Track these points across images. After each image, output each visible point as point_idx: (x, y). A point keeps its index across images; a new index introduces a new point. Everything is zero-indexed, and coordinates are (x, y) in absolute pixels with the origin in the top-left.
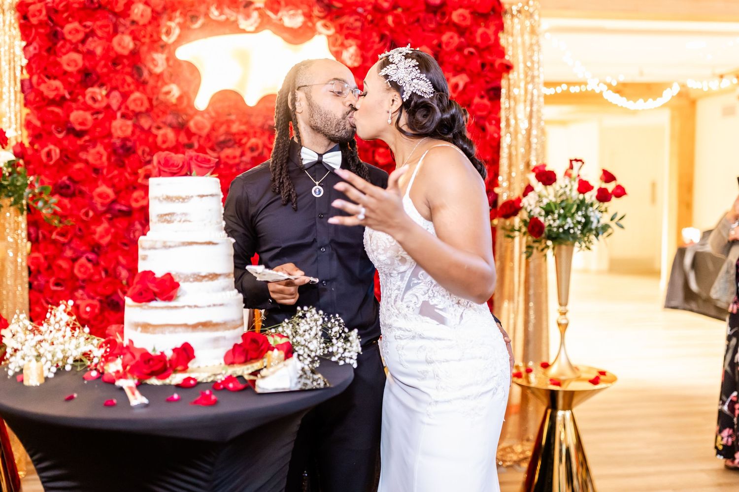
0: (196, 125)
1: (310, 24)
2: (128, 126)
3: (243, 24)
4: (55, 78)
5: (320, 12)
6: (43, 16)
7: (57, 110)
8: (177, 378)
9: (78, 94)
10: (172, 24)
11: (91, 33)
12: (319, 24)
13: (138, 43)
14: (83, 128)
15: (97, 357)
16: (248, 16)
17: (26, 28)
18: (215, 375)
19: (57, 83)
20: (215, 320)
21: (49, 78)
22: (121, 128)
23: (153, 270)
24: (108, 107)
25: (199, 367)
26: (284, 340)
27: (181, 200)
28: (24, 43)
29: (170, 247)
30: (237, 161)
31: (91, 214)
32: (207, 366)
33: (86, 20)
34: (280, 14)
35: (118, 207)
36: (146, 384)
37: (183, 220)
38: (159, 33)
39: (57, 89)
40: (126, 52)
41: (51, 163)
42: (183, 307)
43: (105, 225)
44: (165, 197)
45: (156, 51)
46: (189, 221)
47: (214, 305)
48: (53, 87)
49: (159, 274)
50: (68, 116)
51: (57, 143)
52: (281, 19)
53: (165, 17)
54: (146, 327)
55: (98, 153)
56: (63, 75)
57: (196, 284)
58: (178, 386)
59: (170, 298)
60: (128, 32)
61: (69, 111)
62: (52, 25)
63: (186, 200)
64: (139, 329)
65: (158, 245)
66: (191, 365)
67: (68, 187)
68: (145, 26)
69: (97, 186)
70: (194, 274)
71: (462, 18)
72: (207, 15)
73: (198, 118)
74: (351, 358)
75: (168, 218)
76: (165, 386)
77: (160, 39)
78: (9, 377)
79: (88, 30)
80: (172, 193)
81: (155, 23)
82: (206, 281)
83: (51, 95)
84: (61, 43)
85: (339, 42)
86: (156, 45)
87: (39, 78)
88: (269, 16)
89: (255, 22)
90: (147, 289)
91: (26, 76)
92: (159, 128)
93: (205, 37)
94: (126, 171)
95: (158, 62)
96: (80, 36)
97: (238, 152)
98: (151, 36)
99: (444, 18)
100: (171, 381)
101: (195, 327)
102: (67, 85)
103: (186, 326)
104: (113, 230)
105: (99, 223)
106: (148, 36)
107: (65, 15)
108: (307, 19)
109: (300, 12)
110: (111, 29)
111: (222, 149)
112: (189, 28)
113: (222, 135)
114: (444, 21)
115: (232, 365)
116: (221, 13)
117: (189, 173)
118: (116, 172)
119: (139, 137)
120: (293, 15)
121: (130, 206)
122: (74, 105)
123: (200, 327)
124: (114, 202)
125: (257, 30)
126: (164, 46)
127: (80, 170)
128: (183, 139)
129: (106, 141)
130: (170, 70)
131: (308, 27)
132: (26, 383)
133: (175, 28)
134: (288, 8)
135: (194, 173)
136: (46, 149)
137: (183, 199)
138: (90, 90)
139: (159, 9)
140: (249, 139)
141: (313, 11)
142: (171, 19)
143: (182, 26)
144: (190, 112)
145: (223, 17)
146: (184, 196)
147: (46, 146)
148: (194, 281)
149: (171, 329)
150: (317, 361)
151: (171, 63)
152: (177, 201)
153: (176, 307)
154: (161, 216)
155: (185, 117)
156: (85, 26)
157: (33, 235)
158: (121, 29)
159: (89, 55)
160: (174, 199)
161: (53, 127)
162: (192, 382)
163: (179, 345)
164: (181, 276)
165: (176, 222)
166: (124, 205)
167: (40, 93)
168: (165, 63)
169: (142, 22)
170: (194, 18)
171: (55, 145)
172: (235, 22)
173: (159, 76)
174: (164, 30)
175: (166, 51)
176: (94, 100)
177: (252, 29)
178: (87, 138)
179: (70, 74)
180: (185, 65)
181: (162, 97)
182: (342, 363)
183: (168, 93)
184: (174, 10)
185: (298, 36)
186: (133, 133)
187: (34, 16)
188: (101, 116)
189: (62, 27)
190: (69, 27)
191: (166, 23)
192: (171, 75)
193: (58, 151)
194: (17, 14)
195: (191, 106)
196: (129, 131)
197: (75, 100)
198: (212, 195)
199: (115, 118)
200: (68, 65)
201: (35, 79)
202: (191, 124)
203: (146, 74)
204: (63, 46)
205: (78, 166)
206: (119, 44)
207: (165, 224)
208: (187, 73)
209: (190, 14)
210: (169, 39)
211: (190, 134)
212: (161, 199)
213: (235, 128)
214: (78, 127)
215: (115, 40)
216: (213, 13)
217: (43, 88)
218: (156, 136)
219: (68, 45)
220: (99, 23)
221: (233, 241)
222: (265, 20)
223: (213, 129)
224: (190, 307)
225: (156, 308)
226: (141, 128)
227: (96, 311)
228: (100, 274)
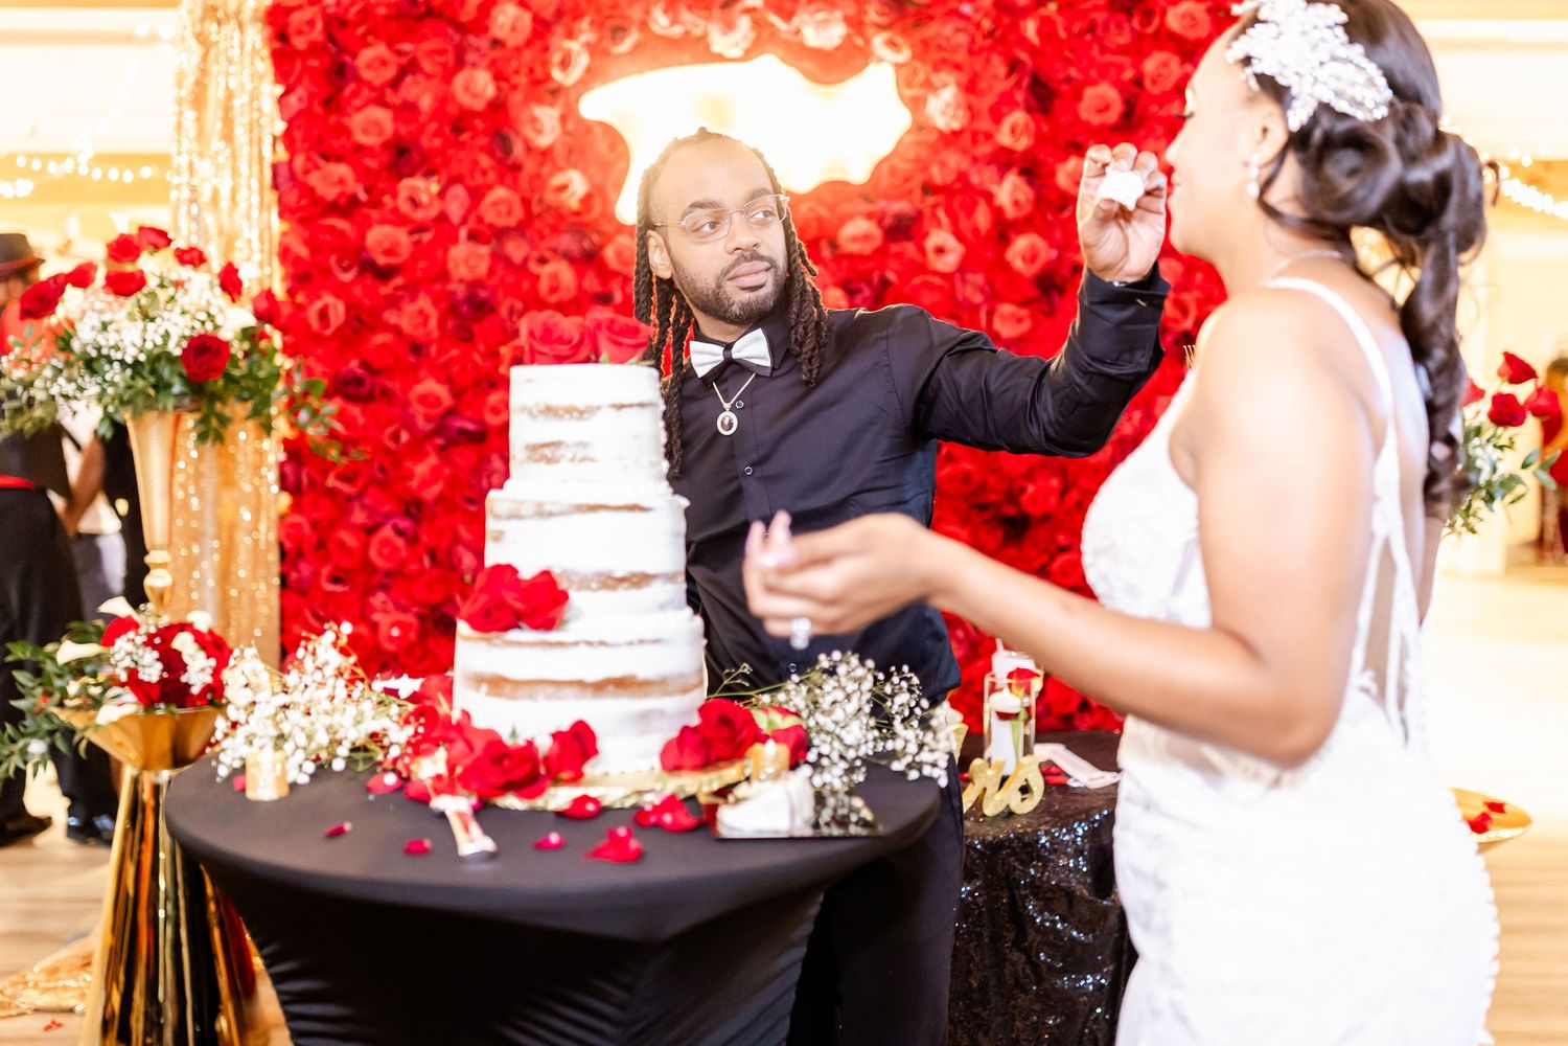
0: (618, 254)
1: (859, 41)
2: (480, 257)
3: (719, 42)
4: (339, 159)
5: (882, 14)
6: (317, 34)
7: (341, 224)
8: (559, 797)
9: (383, 193)
10: (574, 46)
11: (410, 67)
12: (878, 41)
13: (504, 85)
14: (391, 260)
15: (397, 744)
16: (729, 26)
17: (284, 60)
18: (640, 793)
19: (342, 170)
20: (643, 672)
21: (327, 159)
22: (466, 260)
23: (515, 564)
24: (443, 217)
25: (607, 774)
26: (790, 721)
27: (575, 414)
28: (280, 89)
29: (551, 514)
31: (404, 437)
32: (623, 773)
33: (403, 41)
34: (796, 21)
35: (459, 424)
36: (495, 806)
37: (579, 456)
38: (546, 64)
39: (341, 181)
40: (479, 105)
41: (328, 332)
42: (576, 644)
43: (432, 460)
44: (542, 407)
45: (541, 101)
46: (592, 460)
47: (642, 642)
48: (333, 178)
49: (527, 572)
50: (362, 236)
51: (341, 291)
52: (798, 32)
53: (559, 30)
54: (497, 684)
55: (421, 312)
56: (354, 154)
57: (605, 595)
58: (560, 814)
59: (548, 624)
60: (485, 62)
61: (365, 225)
62: (333, 49)
63: (586, 416)
64: (484, 688)
65: (527, 510)
66: (589, 769)
67: (359, 381)
68: (518, 50)
69: (418, 381)
70: (600, 574)
71: (1187, 22)
72: (644, 25)
73: (622, 240)
74: (934, 765)
75: (547, 452)
76: (534, 813)
77: (548, 77)
78: (218, 780)
79: (404, 60)
80: (559, 400)
81: (539, 44)
82: (626, 589)
83: (330, 193)
84: (350, 88)
85: (921, 77)
86: (540, 89)
87: (309, 159)
88: (772, 25)
89: (745, 38)
90: (502, 605)
91: (282, 154)
92: (543, 261)
93: (640, 72)
94: (477, 350)
95: (544, 125)
96: (390, 73)
98: (531, 71)
99: (1149, 23)
100: (546, 802)
101: (600, 687)
102: (362, 174)
103: (581, 684)
104: (447, 471)
105: (421, 456)
106: (524, 70)
107: (361, 30)
108: (852, 31)
109: (838, 14)
110: (450, 58)
112: (606, 54)
114: (1150, 30)
115: (676, 772)
116: (675, 22)
117: (593, 358)
118: (455, 352)
119: (502, 280)
120: (825, 22)
121: (481, 422)
122: (375, 214)
123: (611, 688)
124: (451, 412)
125: (748, 55)
126: (557, 92)
127: (384, 346)
128: (592, 283)
129: (437, 287)
130: (569, 140)
131: (855, 47)
132: (250, 794)
133: (579, 54)
134: (813, 7)
135: (604, 356)
136: (318, 305)
137: (581, 413)
138: (407, 183)
139: (548, 13)
141: (865, 13)
142: (570, 35)
143: (594, 50)
144: (608, 228)
145: (678, 30)
146: (581, 404)
147: (318, 297)
148: (599, 589)
149: (550, 690)
150: (859, 768)
151: (570, 126)
152: (567, 416)
153: (561, 644)
154: (534, 448)
155: (596, 238)
156: (399, 53)
157: (291, 478)
158: (471, 57)
159: (407, 111)
160: (561, 412)
161: (333, 259)
162: (590, 807)
163: (565, 726)
164: (574, 578)
165: (564, 463)
166: (471, 420)
167: (307, 191)
168: (557, 125)
169: (513, 41)
170: (619, 32)
171: (337, 295)
172: (703, 40)
173: (546, 154)
174: (556, 58)
175: (561, 101)
176: (414, 202)
177: (738, 52)
178: (399, 281)
179: (367, 151)
180: (598, 131)
181: (550, 197)
182: (913, 775)
183: (563, 188)
184: (578, 15)
185: (833, 66)
186: (491, 272)
187: (300, 33)
188: (427, 237)
189: (355, 56)
190: (366, 55)
191: (561, 44)
192: (570, 151)
193: (341, 307)
194: (268, 31)
195: (608, 215)
196: (483, 267)
197: (376, 203)
198: (641, 405)
199: (455, 240)
200: (365, 132)
201: (299, 161)
202: (609, 253)
203: (518, 149)
204: (355, 94)
205: (380, 338)
206: (467, 88)
207: (542, 466)
208: (602, 147)
209: (611, 23)
210: (567, 76)
211: (605, 274)
212: (535, 411)
214: (382, 260)
215: (459, 80)
216: (657, 22)
217: (314, 179)
218: (537, 278)
219: (366, 92)
220: (427, 46)
221: (685, 502)
222: (765, 33)
224: (589, 643)
225: (520, 644)
226: (508, 261)
227: (412, 636)
228: (421, 561)
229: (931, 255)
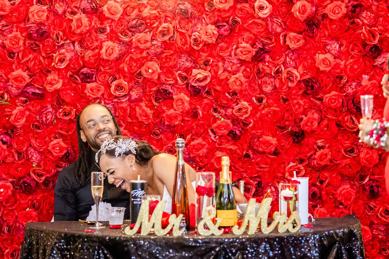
0: (109, 9)
2: (43, 11)
14: (1, 13)
22: (37, 12)
30: (149, 44)
31: (6, 96)
35: (31, 90)
43: (20, 107)
55: (15, 37)
69: (13, 70)
92: (73, 13)
94: (41, 55)
97: (149, 36)
104: (27, 113)
105: (15, 106)
111: (134, 33)
113: (134, 19)
118: (31, 56)
119: (53, 21)
121: (45, 89)
124: (29, 85)
128: (96, 23)
129: (22, 25)
140: (160, 23)
166: (38, 89)
178: (3, 22)
186: (48, 18)
196: (44, 16)
199: (32, 4)
202: (105, 9)
211: (102, 18)
213: (146, 12)
223: (125, 13)
226: (56, 13)
227: (10, 192)
228: (13, 156)
229: (257, 10)
